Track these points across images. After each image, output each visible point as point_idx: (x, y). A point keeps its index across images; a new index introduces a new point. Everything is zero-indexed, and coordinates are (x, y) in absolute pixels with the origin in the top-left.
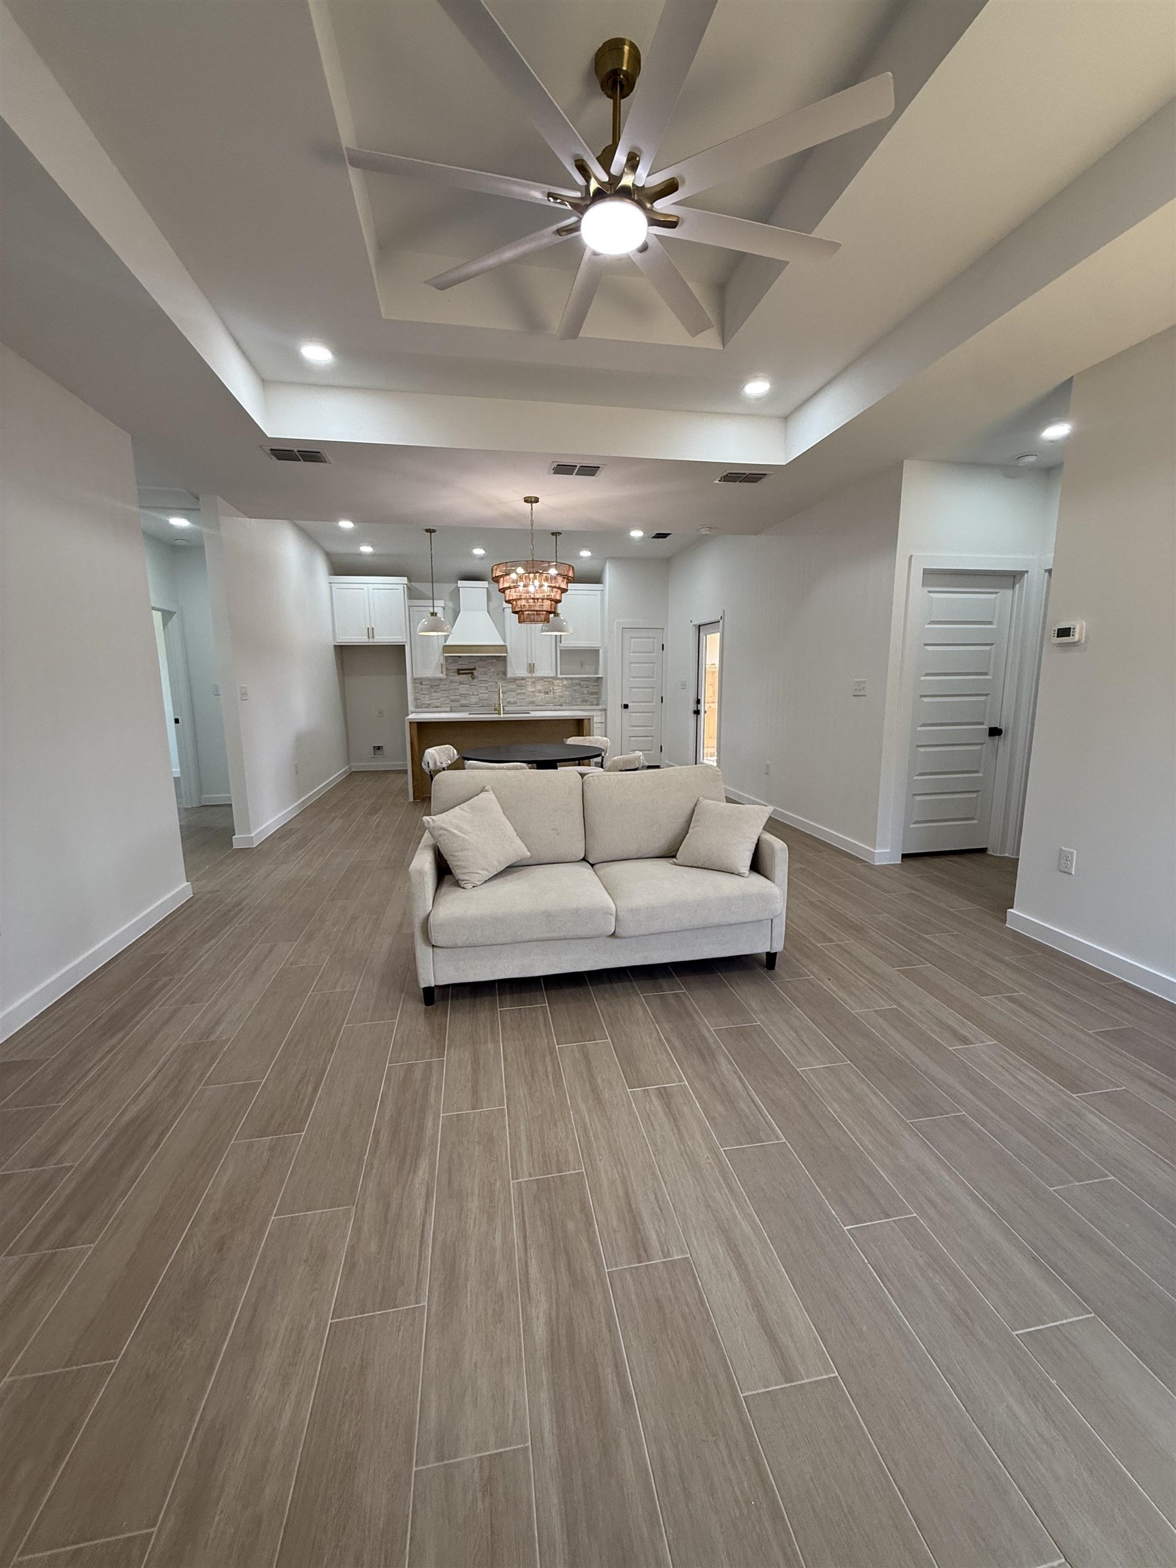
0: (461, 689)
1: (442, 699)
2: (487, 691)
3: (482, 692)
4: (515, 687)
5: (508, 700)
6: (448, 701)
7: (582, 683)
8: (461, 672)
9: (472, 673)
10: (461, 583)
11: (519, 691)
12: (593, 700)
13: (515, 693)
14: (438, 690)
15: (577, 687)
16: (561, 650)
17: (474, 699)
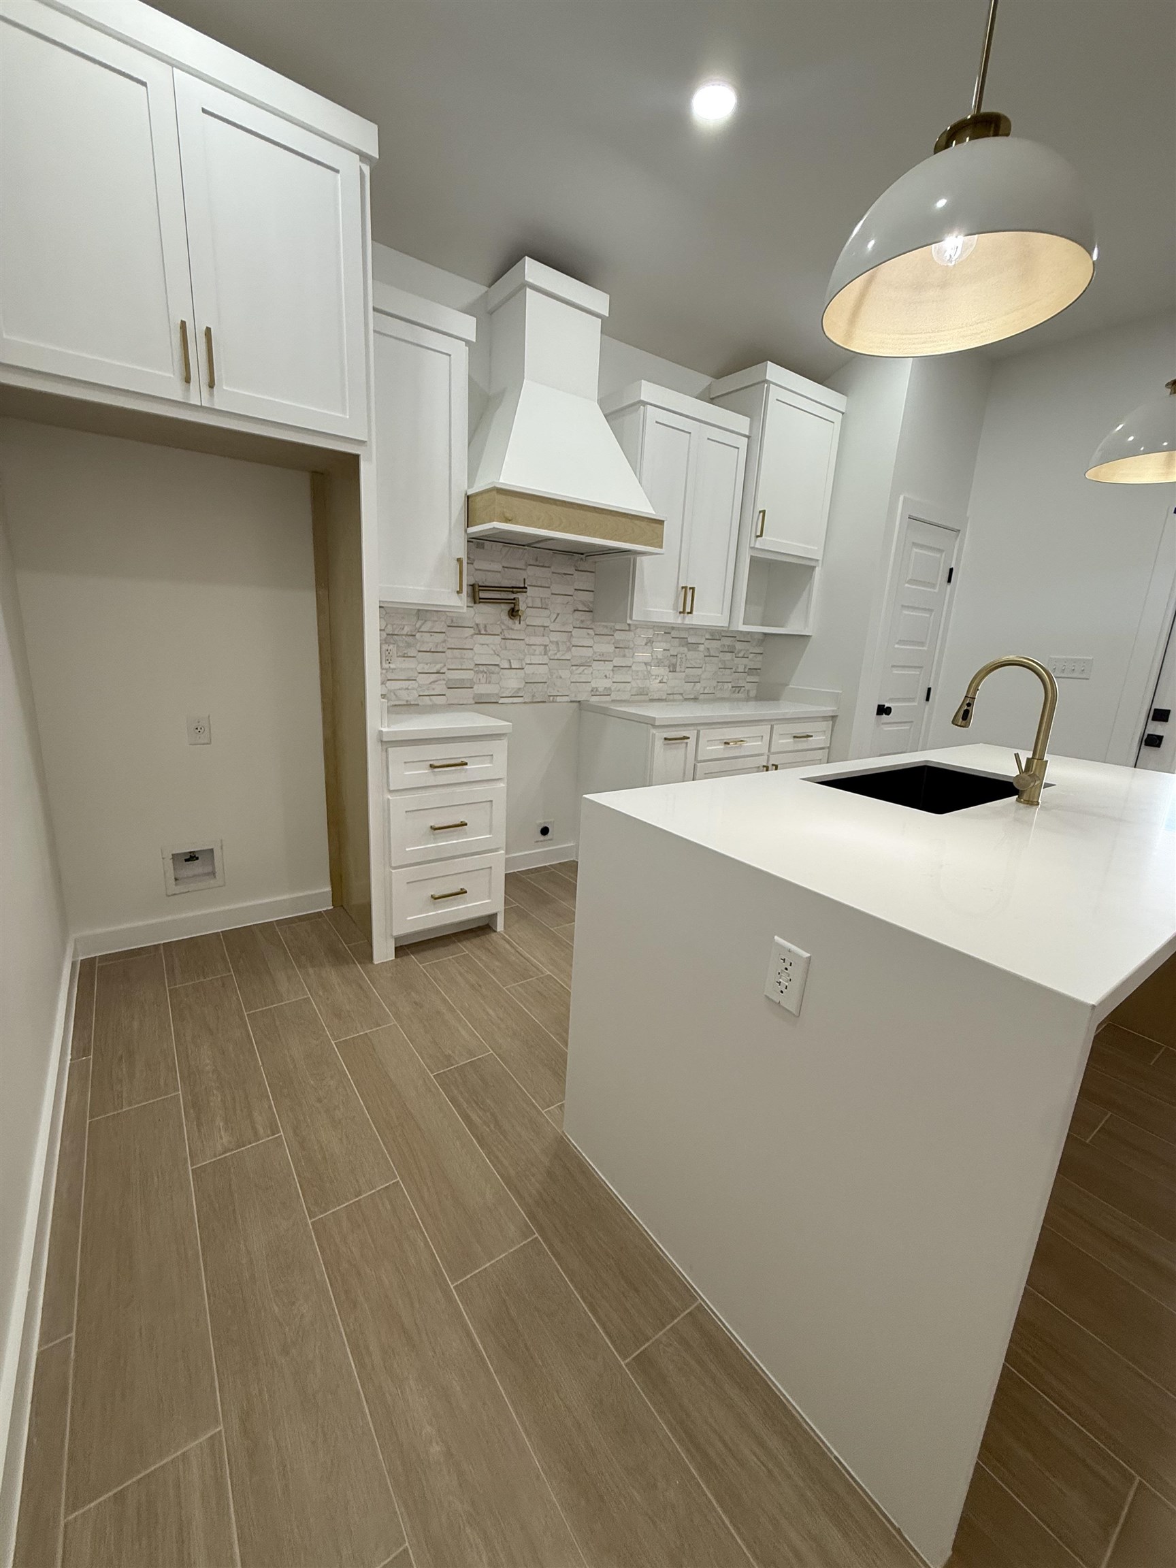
0: (477, 648)
1: (424, 680)
2: (545, 659)
3: (536, 660)
4: (611, 649)
5: (593, 685)
6: (440, 688)
7: (739, 646)
8: (483, 595)
9: (514, 602)
10: (533, 271)
11: (618, 661)
12: (748, 686)
13: (609, 666)
14: (412, 652)
15: (728, 656)
16: (753, 559)
17: (512, 682)
